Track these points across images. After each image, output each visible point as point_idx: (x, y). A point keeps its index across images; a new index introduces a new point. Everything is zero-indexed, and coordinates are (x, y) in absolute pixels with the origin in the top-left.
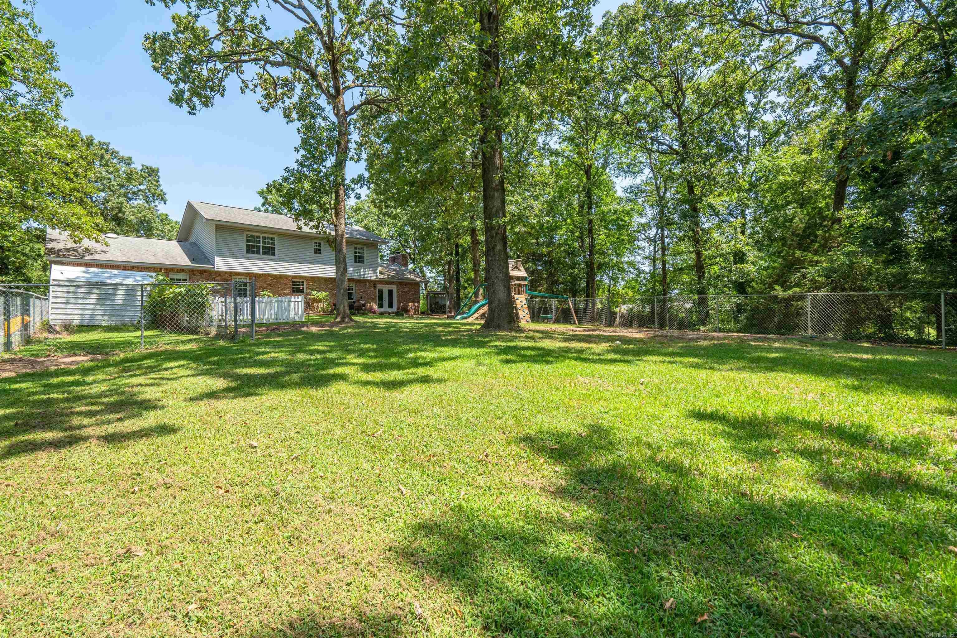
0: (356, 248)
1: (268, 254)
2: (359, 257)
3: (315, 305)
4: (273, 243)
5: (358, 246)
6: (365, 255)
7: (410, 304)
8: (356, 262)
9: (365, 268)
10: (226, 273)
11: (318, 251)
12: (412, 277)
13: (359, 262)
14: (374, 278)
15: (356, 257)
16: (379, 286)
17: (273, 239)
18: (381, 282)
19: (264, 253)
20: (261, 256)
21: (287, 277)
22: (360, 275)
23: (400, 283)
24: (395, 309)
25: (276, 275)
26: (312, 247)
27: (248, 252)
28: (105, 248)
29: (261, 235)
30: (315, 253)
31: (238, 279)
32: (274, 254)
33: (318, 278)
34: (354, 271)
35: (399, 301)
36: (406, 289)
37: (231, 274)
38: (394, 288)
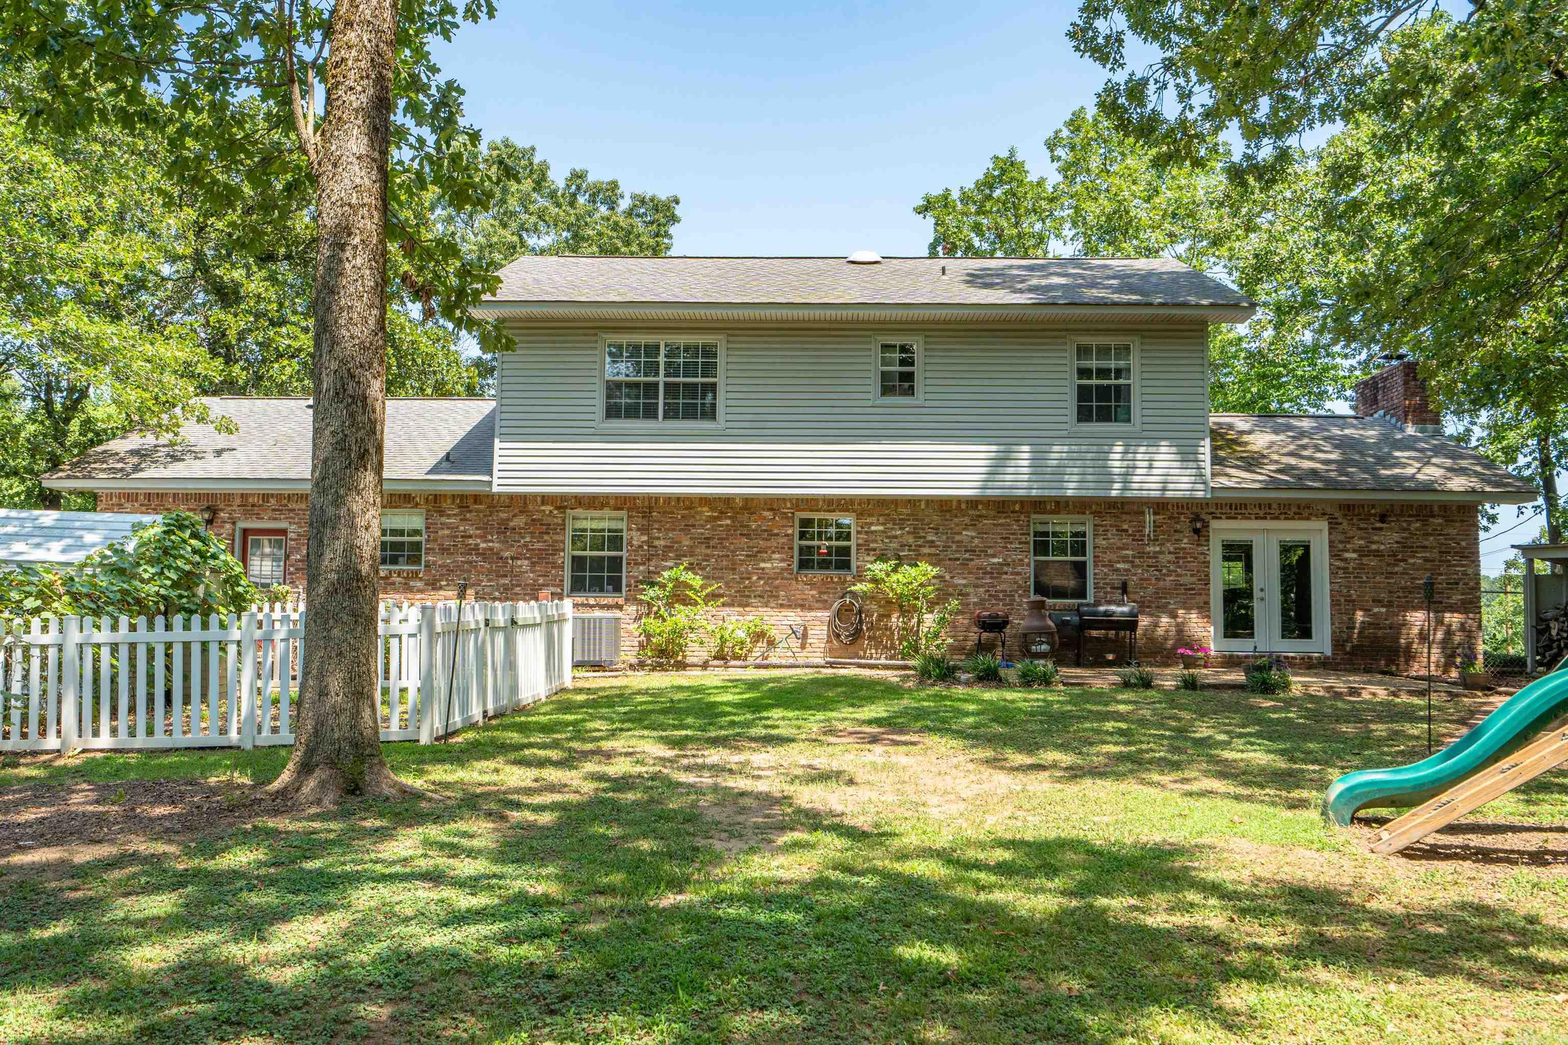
0: (1083, 351)
1: (690, 413)
2: (1104, 393)
3: (895, 620)
4: (709, 369)
5: (1094, 341)
6: (1134, 381)
7: (1417, 618)
8: (1084, 415)
9: (1131, 442)
10: (545, 499)
11: (899, 383)
12: (1432, 473)
13: (1105, 416)
15: (1084, 393)
17: (709, 352)
18: (1234, 506)
19: (671, 413)
20: (659, 424)
21: (773, 504)
22: (1106, 479)
23: (1348, 508)
24: (1322, 642)
25: (727, 501)
26: (872, 366)
27: (612, 412)
28: (222, 440)
29: (662, 340)
30: (887, 390)
31: (593, 522)
32: (710, 414)
33: (912, 502)
35: (1343, 605)
36: (1388, 539)
37: (564, 503)
38: (1317, 534)
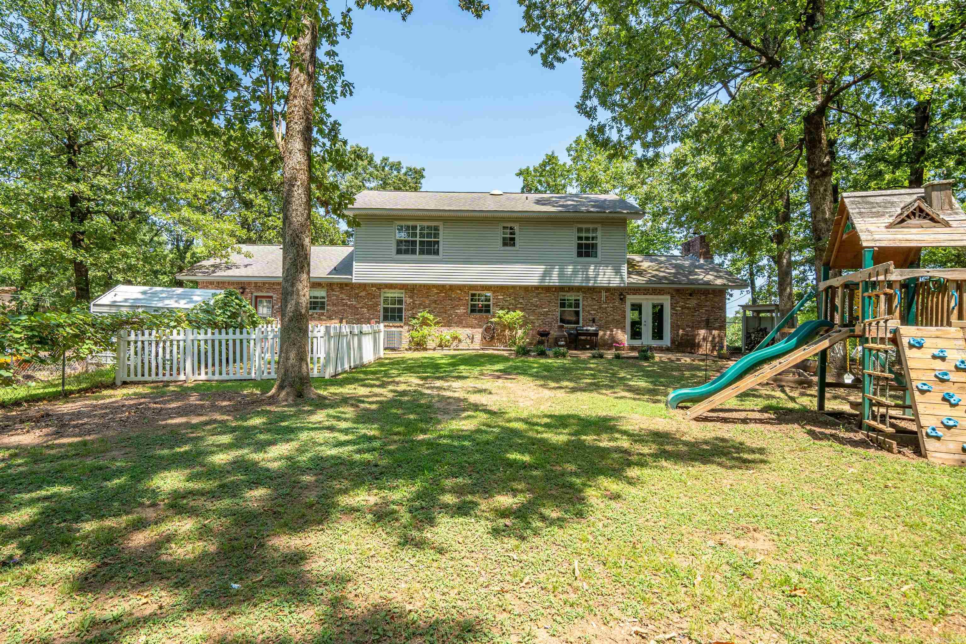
0: (580, 230)
1: (429, 253)
2: (587, 246)
3: (507, 332)
4: (436, 235)
5: (584, 226)
6: (599, 242)
7: (702, 332)
8: (580, 255)
9: (598, 265)
10: (373, 285)
11: (509, 242)
12: (709, 278)
13: (588, 255)
14: (615, 282)
15: (580, 246)
16: (631, 299)
17: (436, 229)
18: (635, 290)
19: (422, 252)
20: (417, 257)
21: (460, 288)
22: (588, 279)
23: (678, 291)
24: (667, 341)
25: (443, 286)
26: (499, 235)
27: (399, 252)
28: (247, 261)
29: (418, 224)
30: (505, 244)
31: (391, 294)
32: (437, 253)
33: (514, 287)
34: (575, 272)
35: (675, 327)
36: (693, 303)
37: (380, 287)
38: (666, 301)
